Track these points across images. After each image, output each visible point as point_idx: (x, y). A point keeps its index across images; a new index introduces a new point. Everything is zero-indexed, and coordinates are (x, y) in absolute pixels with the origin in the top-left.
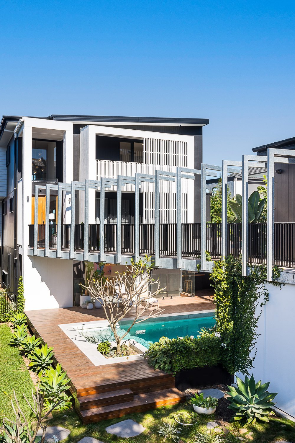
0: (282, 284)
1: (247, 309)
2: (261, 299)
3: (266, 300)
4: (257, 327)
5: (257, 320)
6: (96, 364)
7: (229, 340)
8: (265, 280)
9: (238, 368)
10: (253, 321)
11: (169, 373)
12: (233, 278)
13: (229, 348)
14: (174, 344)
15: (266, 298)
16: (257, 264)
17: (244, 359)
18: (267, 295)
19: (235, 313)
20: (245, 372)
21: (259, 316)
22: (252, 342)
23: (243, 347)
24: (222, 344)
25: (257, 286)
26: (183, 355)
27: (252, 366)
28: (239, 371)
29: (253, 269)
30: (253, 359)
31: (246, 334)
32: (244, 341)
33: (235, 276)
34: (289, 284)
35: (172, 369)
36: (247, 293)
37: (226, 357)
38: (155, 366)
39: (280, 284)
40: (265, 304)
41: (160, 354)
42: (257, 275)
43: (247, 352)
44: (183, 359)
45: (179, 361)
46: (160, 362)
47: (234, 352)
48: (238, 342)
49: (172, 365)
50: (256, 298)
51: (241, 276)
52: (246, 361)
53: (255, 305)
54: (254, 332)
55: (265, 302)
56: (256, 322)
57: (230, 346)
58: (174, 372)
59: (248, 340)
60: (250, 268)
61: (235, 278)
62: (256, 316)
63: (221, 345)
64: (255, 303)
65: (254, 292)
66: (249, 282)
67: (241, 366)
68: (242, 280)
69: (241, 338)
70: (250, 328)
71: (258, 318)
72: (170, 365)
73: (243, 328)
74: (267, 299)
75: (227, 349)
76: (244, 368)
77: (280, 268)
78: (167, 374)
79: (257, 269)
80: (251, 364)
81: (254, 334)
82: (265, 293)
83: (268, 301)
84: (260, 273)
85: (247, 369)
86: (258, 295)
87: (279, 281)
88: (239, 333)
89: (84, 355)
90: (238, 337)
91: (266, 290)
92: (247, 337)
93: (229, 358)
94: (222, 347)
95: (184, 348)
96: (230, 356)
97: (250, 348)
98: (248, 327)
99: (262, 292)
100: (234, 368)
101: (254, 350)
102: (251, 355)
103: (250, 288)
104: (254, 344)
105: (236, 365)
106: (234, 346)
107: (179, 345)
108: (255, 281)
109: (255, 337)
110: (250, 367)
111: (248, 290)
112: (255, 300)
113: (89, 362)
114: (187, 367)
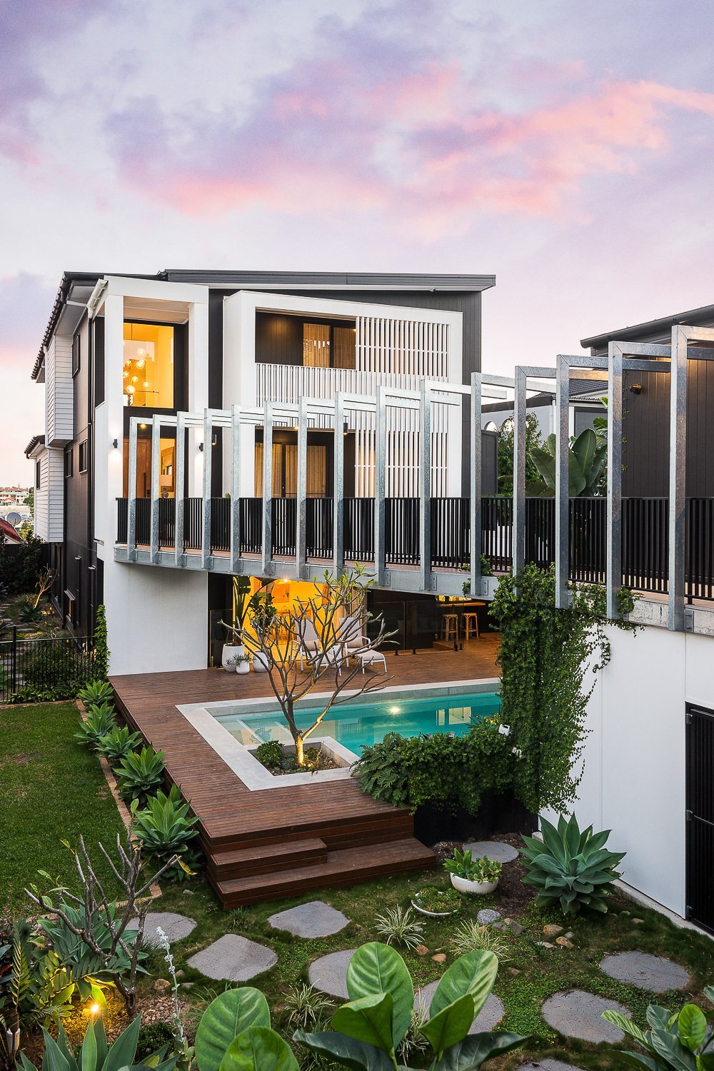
0: (637, 625)
1: (565, 676)
2: (594, 657)
3: (605, 659)
4: (586, 714)
5: (586, 701)
6: (252, 787)
7: (527, 740)
8: (601, 618)
9: (546, 800)
10: (577, 702)
11: (403, 808)
12: (537, 613)
13: (529, 757)
14: (413, 748)
15: (605, 654)
16: (586, 584)
17: (558, 782)
18: (607, 649)
19: (540, 685)
20: (560, 809)
21: (590, 693)
22: (576, 746)
23: (557, 755)
24: (514, 750)
25: (585, 629)
26: (432, 770)
27: (576, 797)
28: (549, 805)
29: (578, 594)
30: (578, 781)
31: (563, 729)
32: (558, 745)
33: (541, 607)
34: (652, 626)
35: (407, 801)
36: (565, 643)
37: (522, 777)
38: (372, 792)
39: (634, 625)
40: (602, 667)
41: (384, 767)
42: (585, 607)
43: (566, 767)
44: (432, 778)
45: (423, 783)
46: (383, 785)
47: (538, 766)
48: (547, 745)
49: (408, 792)
50: (584, 655)
51: (552, 607)
52: (562, 784)
53: (583, 669)
54: (579, 724)
55: (603, 662)
56: (583, 705)
57: (531, 754)
58: (412, 805)
59: (567, 742)
60: (571, 592)
61: (541, 613)
62: (584, 691)
63: (510, 752)
64: (583, 665)
65: (580, 641)
66: (570, 621)
67: (552, 795)
68: (554, 616)
69: (553, 737)
70: (572, 716)
71: (589, 697)
72: (405, 792)
73: (557, 716)
74: (608, 657)
75: (524, 760)
76: (559, 800)
77: (633, 591)
78: (398, 809)
79: (587, 594)
80: (573, 792)
81: (580, 729)
82: (603, 644)
83: (609, 660)
84: (592, 602)
85: (565, 801)
86: (589, 647)
87: (631, 619)
88: (550, 726)
89: (227, 769)
90: (547, 735)
91: (604, 637)
92: (564, 735)
93: (528, 779)
94: (514, 754)
95: (433, 755)
96: (531, 774)
97: (571, 759)
98: (567, 715)
99: (597, 643)
100: (539, 800)
101: (580, 762)
102: (573, 773)
103: (573, 633)
104: (579, 751)
105: (542, 793)
106: (539, 753)
107: (423, 750)
108: (582, 620)
109: (582, 735)
110: (570, 797)
111: (566, 639)
112: (582, 658)
113: (237, 781)
114: (439, 795)
